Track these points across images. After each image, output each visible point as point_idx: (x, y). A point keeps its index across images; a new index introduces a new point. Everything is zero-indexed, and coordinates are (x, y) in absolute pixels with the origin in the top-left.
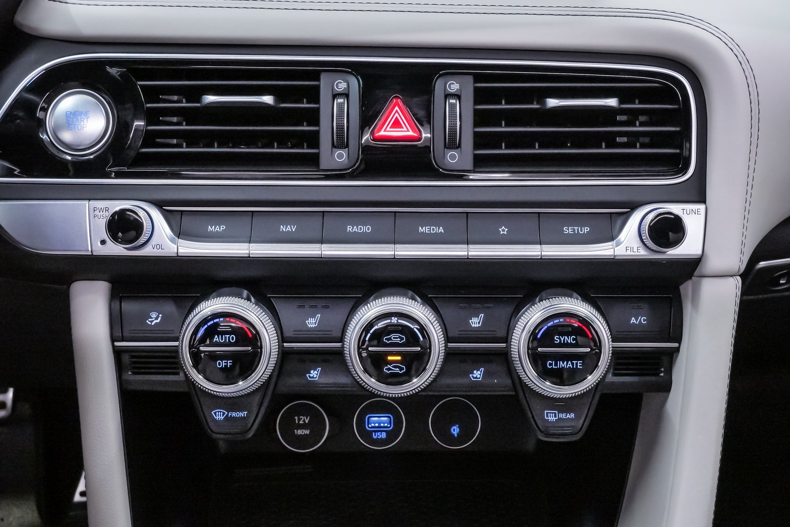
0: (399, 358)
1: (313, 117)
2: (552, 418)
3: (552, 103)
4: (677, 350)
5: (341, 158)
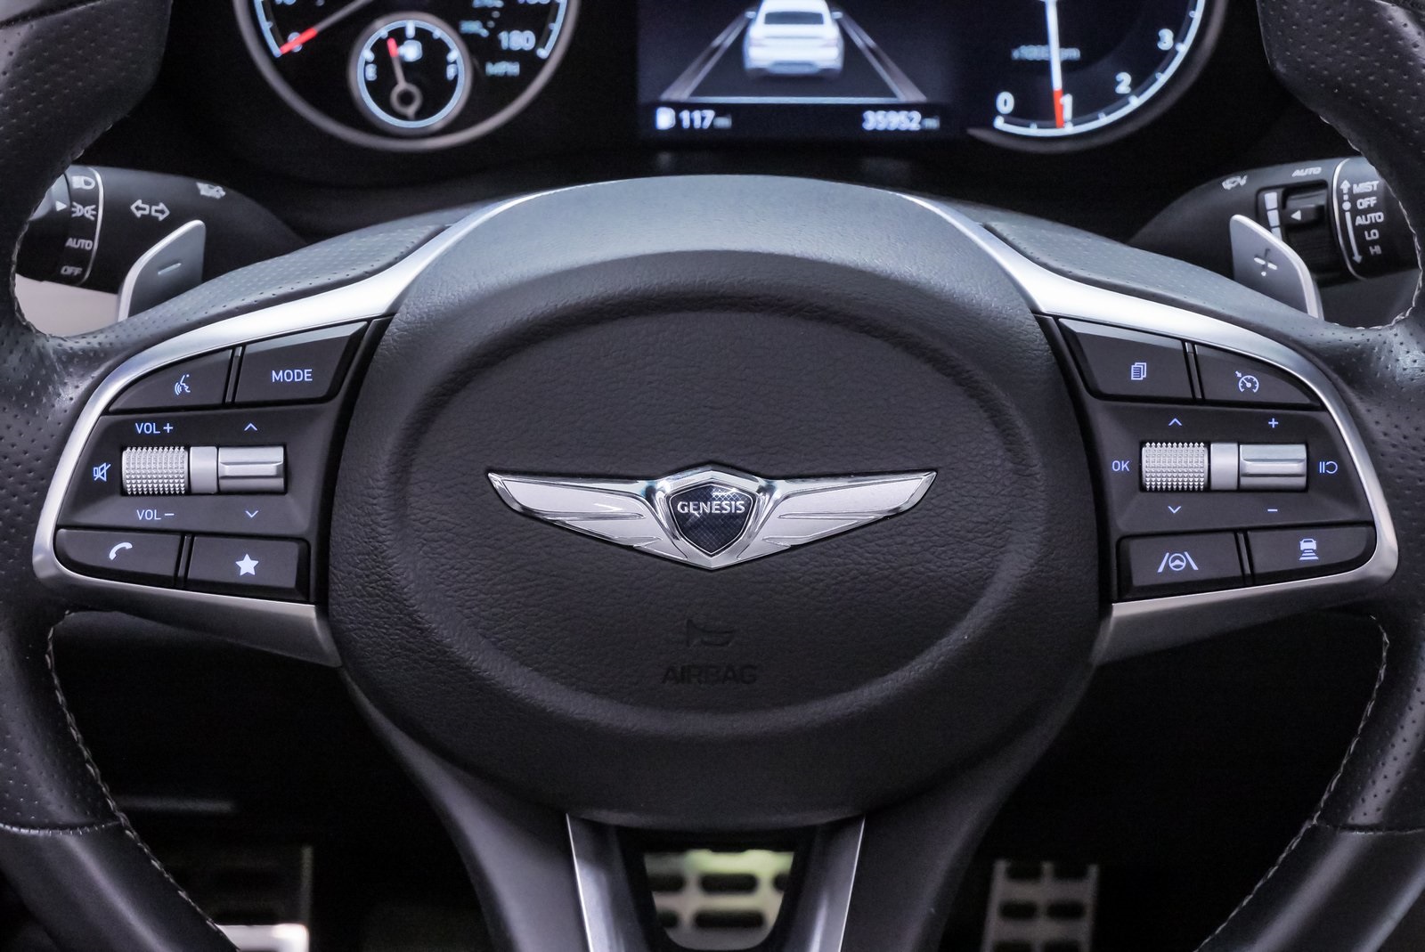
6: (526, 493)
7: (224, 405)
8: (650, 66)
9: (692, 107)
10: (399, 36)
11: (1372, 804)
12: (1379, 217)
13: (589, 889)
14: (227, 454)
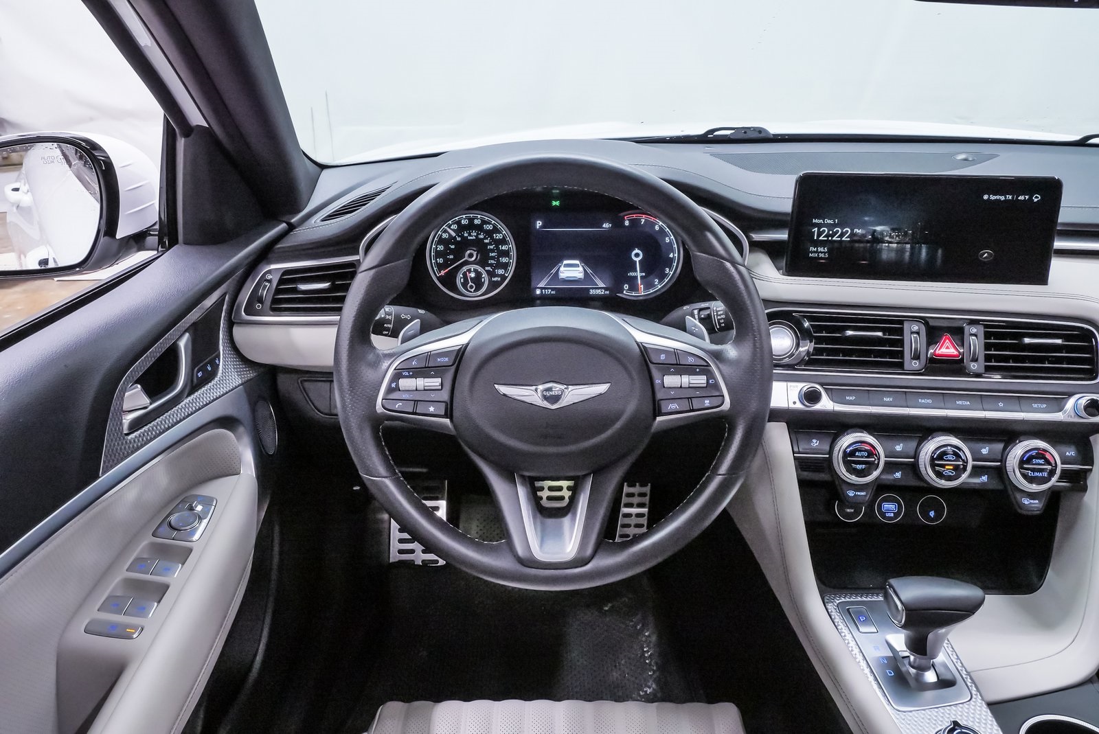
0: (952, 467)
1: (900, 343)
2: (1026, 502)
3: (1027, 340)
4: (1091, 470)
5: (916, 365)
6: (503, 389)
7: (426, 367)
8: (534, 276)
9: (545, 288)
10: (469, 271)
11: (724, 468)
12: (723, 316)
13: (522, 491)
14: (426, 380)
